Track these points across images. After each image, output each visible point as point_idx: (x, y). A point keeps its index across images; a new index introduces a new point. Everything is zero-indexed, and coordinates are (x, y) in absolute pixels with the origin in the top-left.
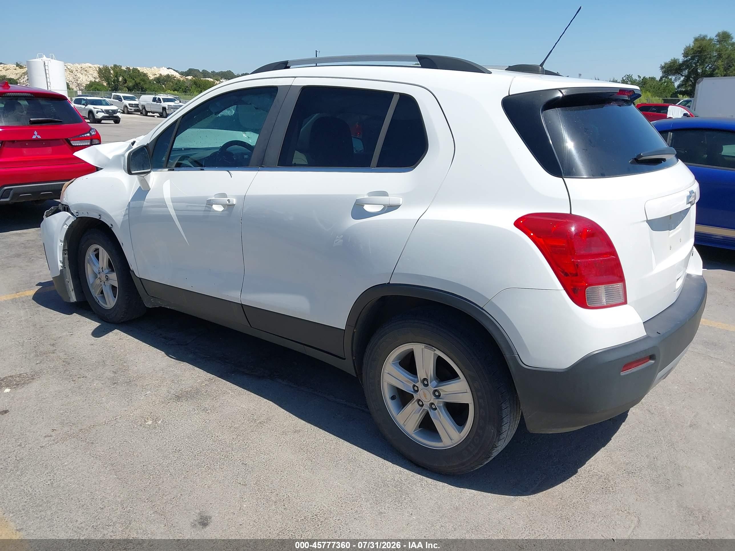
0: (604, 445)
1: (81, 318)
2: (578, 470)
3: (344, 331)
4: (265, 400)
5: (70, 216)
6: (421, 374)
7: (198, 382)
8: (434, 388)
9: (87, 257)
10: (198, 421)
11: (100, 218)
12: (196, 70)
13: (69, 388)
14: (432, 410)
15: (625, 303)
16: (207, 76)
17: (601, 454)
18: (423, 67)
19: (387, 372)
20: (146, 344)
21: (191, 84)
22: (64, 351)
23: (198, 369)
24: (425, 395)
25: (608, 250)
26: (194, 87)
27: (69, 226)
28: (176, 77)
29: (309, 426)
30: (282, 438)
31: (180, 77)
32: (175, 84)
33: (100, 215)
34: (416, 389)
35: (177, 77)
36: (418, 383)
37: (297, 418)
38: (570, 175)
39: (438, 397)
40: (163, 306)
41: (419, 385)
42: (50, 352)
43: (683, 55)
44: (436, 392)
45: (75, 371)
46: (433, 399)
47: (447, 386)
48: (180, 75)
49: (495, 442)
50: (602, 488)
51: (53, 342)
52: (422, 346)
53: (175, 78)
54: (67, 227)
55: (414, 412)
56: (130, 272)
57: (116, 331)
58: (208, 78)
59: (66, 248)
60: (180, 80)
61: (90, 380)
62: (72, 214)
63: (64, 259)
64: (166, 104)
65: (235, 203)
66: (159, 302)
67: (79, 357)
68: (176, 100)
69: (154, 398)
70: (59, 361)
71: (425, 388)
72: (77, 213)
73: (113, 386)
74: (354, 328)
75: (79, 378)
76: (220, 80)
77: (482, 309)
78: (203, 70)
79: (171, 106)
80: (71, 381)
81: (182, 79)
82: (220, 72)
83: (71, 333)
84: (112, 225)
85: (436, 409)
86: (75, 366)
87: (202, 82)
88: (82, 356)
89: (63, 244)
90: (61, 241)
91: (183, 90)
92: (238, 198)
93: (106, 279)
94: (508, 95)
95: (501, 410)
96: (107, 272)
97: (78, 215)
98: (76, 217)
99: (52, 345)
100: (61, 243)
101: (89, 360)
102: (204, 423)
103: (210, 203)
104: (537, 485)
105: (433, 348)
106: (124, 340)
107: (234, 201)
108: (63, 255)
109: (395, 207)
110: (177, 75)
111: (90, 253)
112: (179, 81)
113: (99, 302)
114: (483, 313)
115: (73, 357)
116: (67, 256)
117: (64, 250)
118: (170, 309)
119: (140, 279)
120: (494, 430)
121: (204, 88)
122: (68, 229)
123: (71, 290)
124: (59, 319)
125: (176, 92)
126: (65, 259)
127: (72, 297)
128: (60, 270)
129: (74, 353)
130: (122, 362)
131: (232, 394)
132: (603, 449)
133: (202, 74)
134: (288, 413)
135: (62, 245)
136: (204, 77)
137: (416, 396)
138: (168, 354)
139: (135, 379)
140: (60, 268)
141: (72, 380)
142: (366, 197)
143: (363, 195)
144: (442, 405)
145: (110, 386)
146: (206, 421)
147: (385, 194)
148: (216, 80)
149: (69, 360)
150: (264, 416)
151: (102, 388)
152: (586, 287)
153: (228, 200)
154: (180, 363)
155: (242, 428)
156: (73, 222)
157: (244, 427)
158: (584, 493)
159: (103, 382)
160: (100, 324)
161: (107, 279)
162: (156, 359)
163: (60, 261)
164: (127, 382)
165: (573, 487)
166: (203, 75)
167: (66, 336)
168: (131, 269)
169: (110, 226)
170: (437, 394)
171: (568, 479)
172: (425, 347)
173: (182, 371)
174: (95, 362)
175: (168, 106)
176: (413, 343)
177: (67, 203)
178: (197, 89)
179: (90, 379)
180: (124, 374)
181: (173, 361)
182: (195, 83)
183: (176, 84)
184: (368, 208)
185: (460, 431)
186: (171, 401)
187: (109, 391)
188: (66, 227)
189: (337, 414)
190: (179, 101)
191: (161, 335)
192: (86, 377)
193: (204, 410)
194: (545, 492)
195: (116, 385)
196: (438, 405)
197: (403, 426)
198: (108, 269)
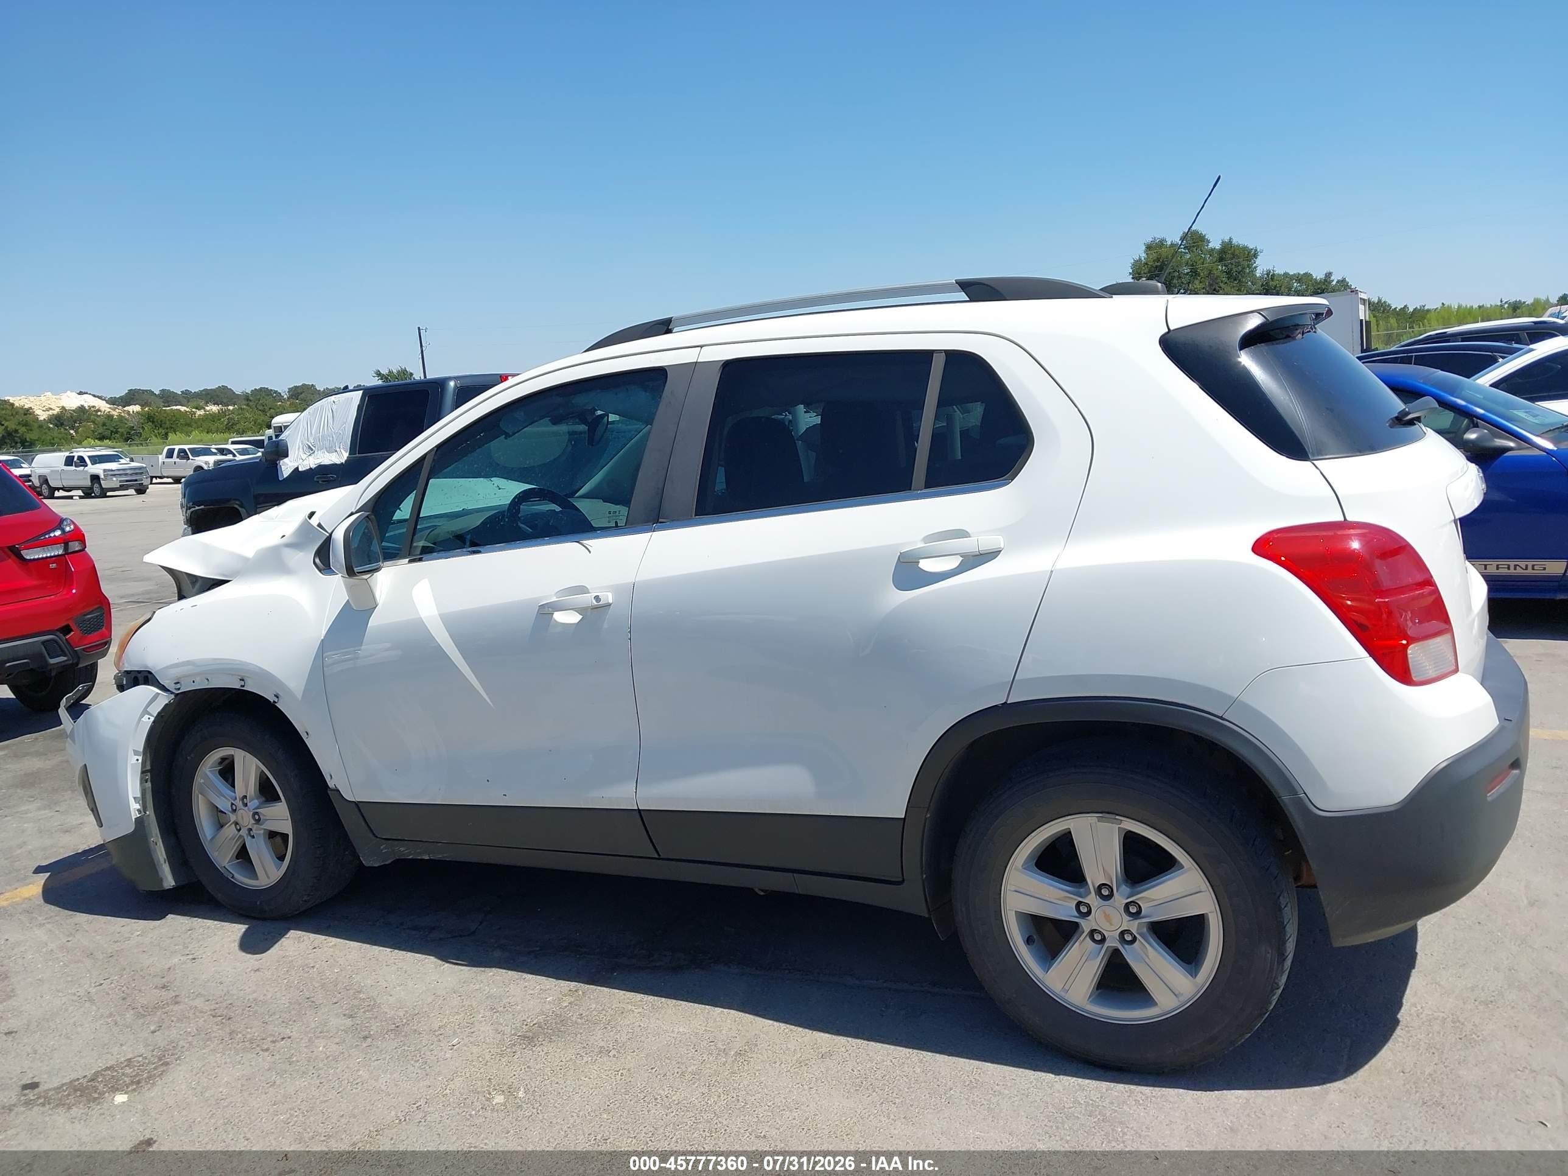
0: (1412, 965)
1: (192, 923)
2: (1399, 1016)
3: (902, 821)
4: (719, 1010)
5: (159, 694)
6: (1094, 875)
7: (549, 1002)
8: (1128, 898)
9: (199, 780)
10: (604, 1077)
11: (243, 686)
12: (146, 391)
13: (266, 1068)
14: (1126, 946)
15: (1456, 670)
16: (172, 401)
17: (1416, 981)
18: (972, 300)
19: (1013, 888)
20: (381, 948)
21: (141, 421)
22: (199, 994)
23: (530, 976)
24: (1108, 918)
25: (1420, 578)
26: (148, 426)
27: (155, 715)
28: (100, 411)
29: (841, 1040)
30: (806, 1074)
31: (109, 410)
32: (100, 426)
33: (242, 680)
34: (1084, 909)
35: (103, 409)
36: (1089, 897)
37: (807, 1030)
38: (1322, 455)
39: (1137, 915)
40: (410, 857)
41: (1092, 899)
42: (167, 1003)
43: (1131, 276)
44: (1130, 908)
45: (254, 1030)
46: (1127, 923)
47: (1154, 889)
48: (109, 406)
49: (1276, 978)
50: (1461, 1039)
51: (160, 982)
52: (1091, 819)
53: (99, 413)
54: (152, 719)
55: (1084, 959)
56: (329, 792)
57: (293, 933)
58: (176, 405)
59: (148, 767)
60: (113, 416)
61: (303, 1041)
62: (163, 688)
63: (143, 792)
64: (98, 469)
65: (611, 601)
66: (402, 849)
67: (246, 1001)
68: (122, 458)
69: (475, 1049)
70: (203, 1017)
71: (1106, 903)
72: (178, 683)
73: (365, 1045)
74: (926, 809)
75: (273, 1042)
76: (204, 408)
77: (1221, 718)
78: (163, 391)
79: (112, 470)
80: (261, 1053)
81: (115, 413)
82: (201, 391)
83: (191, 957)
84: (277, 696)
85: (1134, 939)
86: (246, 1019)
87: (165, 415)
88: (251, 997)
89: (140, 758)
90: (136, 753)
91: (122, 435)
92: (616, 589)
93: (253, 822)
94: (1167, 330)
95: (1280, 910)
96: (256, 806)
97: (179, 689)
98: (172, 693)
99: (163, 988)
100: (137, 757)
101: (272, 1003)
102: (618, 1077)
103: (545, 611)
104: (1346, 1057)
105: (1117, 817)
106: (326, 949)
107: (608, 597)
108: (141, 783)
109: (990, 555)
110: (104, 406)
111: (208, 768)
112: (110, 417)
113: (233, 877)
114: (1226, 726)
115: (229, 1002)
116: (149, 785)
117: (143, 772)
118: (430, 860)
119: (357, 804)
120: (1272, 954)
121: (171, 428)
122: (154, 722)
123: (162, 861)
124: (138, 933)
125: (107, 442)
126: (145, 792)
127: (166, 878)
128: (135, 819)
129: (225, 995)
130: (352, 992)
131: (640, 1010)
132: (1414, 973)
133: (161, 398)
134: (782, 1025)
135: (140, 761)
136: (166, 405)
137: (1086, 925)
138: (444, 958)
139: (405, 1021)
140: (135, 815)
141: (262, 1050)
142: (921, 545)
143: (912, 541)
144: (1145, 930)
145: (358, 1045)
146: (621, 1071)
147: (962, 534)
148: (197, 409)
149: (226, 1011)
150: (736, 1040)
151: (343, 1053)
152: (1406, 647)
153: (597, 598)
154: (484, 971)
155: (708, 1070)
156: (166, 705)
157: (710, 1068)
158: (1436, 1054)
159: (337, 1040)
160: (247, 926)
161: (259, 820)
162: (425, 974)
163: (135, 798)
164: (392, 1030)
165: (1410, 1048)
166: (161, 400)
167: (182, 964)
168: (331, 784)
169: (271, 699)
170: (1133, 910)
171: (1391, 1035)
172: (1100, 819)
173: (498, 987)
174: (288, 1005)
175: (105, 470)
176: (1069, 817)
177: (147, 667)
178: (156, 431)
179: (302, 1039)
180: (373, 1015)
181: (464, 972)
182: (150, 418)
183: (104, 424)
184: (926, 565)
185: (1194, 974)
186: (517, 1048)
187: (364, 1056)
188: (148, 721)
189: (883, 1009)
190: (128, 459)
191: (402, 924)
192: (289, 1038)
193: (601, 1052)
194: (1367, 1067)
195: (369, 1040)
196: (1139, 931)
197: (1063, 994)
198: (257, 799)
